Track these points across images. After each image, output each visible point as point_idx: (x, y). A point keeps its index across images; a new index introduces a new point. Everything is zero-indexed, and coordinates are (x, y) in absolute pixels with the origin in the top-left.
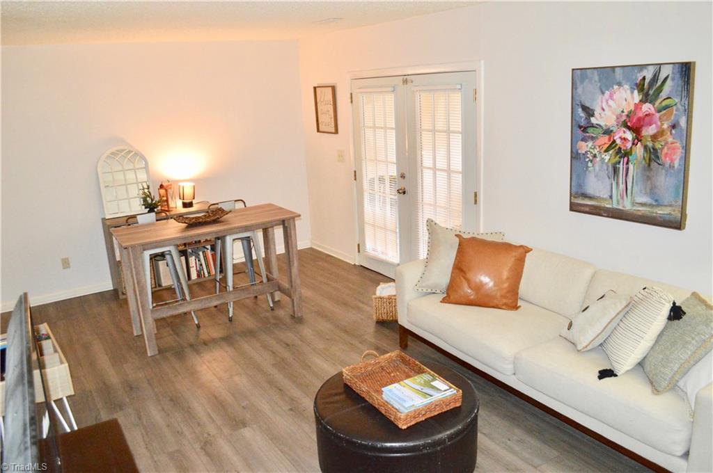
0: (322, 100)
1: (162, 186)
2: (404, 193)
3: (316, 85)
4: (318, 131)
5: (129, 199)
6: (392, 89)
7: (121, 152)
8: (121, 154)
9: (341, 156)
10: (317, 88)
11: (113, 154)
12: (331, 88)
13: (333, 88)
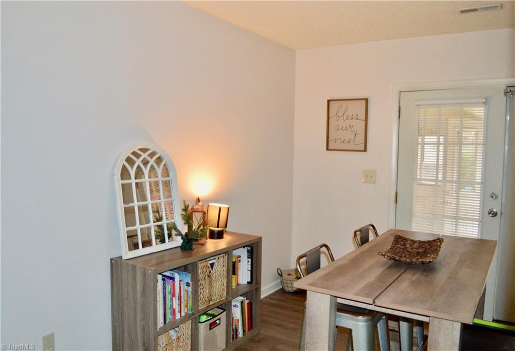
0: (340, 114)
3: (330, 99)
4: (328, 149)
7: (145, 152)
8: (144, 156)
9: (370, 177)
10: (330, 102)
11: (134, 153)
12: (365, 101)
13: (367, 100)
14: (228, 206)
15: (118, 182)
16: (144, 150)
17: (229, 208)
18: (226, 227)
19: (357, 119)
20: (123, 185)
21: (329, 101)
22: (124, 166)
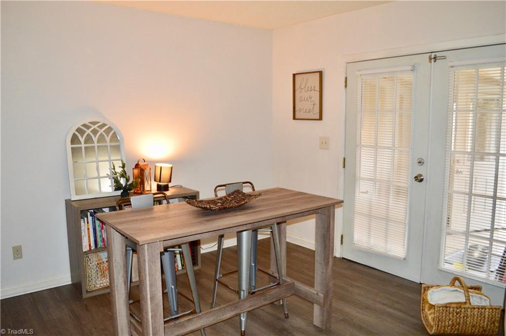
0: (303, 87)
1: (137, 166)
2: (421, 180)
3: (295, 73)
4: (294, 118)
5: (99, 178)
6: (410, 68)
7: (94, 125)
8: (93, 127)
9: (324, 144)
10: (296, 76)
11: (84, 125)
12: (318, 73)
13: (321, 73)
14: (171, 166)
15: (69, 146)
16: (94, 123)
17: (172, 167)
18: (170, 182)
19: (315, 90)
20: (72, 148)
21: (294, 75)
22: (74, 134)
